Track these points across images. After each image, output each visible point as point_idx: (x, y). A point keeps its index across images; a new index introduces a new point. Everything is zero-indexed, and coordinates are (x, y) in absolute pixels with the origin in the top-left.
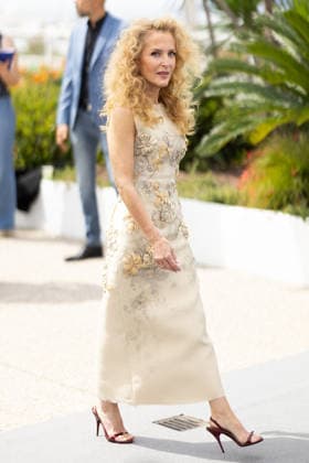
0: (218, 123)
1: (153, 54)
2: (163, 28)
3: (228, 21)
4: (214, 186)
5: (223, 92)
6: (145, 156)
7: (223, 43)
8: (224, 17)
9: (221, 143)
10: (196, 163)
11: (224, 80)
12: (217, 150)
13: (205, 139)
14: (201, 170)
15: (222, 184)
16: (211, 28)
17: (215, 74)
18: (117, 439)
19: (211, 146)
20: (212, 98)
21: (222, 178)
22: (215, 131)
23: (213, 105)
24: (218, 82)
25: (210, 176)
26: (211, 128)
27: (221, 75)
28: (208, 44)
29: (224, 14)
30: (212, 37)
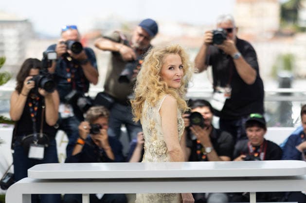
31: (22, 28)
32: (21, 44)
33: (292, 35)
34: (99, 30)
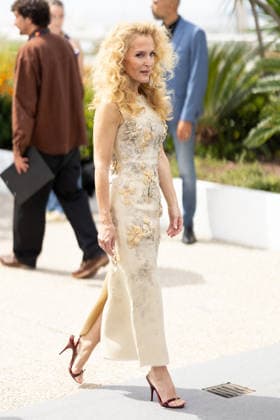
0: (265, 118)
1: (138, 55)
2: (146, 32)
3: (275, 24)
4: (260, 174)
5: (269, 89)
6: (133, 140)
7: (270, 44)
8: (270, 21)
9: (267, 135)
10: (244, 154)
11: (270, 79)
12: (263, 142)
13: (253, 132)
14: (248, 160)
15: (267, 173)
16: (259, 31)
17: (262, 73)
18: (170, 404)
19: (257, 139)
20: (259, 95)
21: (267, 167)
22: (262, 125)
23: (260, 101)
24: (265, 80)
25: (256, 166)
26: (258, 122)
27: (268, 73)
28: (256, 45)
29: (270, 18)
30: (260, 39)
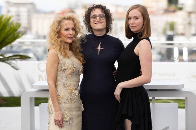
31: (30, 7)
32: (29, 16)
33: (174, 11)
34: (71, 8)
